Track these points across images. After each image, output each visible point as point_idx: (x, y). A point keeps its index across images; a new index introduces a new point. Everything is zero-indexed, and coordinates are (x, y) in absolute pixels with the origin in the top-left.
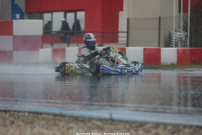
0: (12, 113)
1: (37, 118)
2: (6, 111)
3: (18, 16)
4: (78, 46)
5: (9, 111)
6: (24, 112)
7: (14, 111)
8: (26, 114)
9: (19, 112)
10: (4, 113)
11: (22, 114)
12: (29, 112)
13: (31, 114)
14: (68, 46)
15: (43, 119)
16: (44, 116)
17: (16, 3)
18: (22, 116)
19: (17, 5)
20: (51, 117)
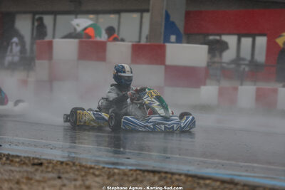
0: (163, 175)
1: (198, 184)
2: (154, 172)
3: (173, 38)
4: (255, 85)
5: (159, 172)
6: (180, 175)
7: (166, 173)
8: (183, 177)
9: (173, 174)
10: (151, 174)
11: (177, 177)
12: (187, 176)
13: (190, 179)
14: (241, 85)
15: (207, 186)
16: (208, 182)
17: (171, 19)
18: (177, 180)
19: (173, 23)
20: (218, 184)
